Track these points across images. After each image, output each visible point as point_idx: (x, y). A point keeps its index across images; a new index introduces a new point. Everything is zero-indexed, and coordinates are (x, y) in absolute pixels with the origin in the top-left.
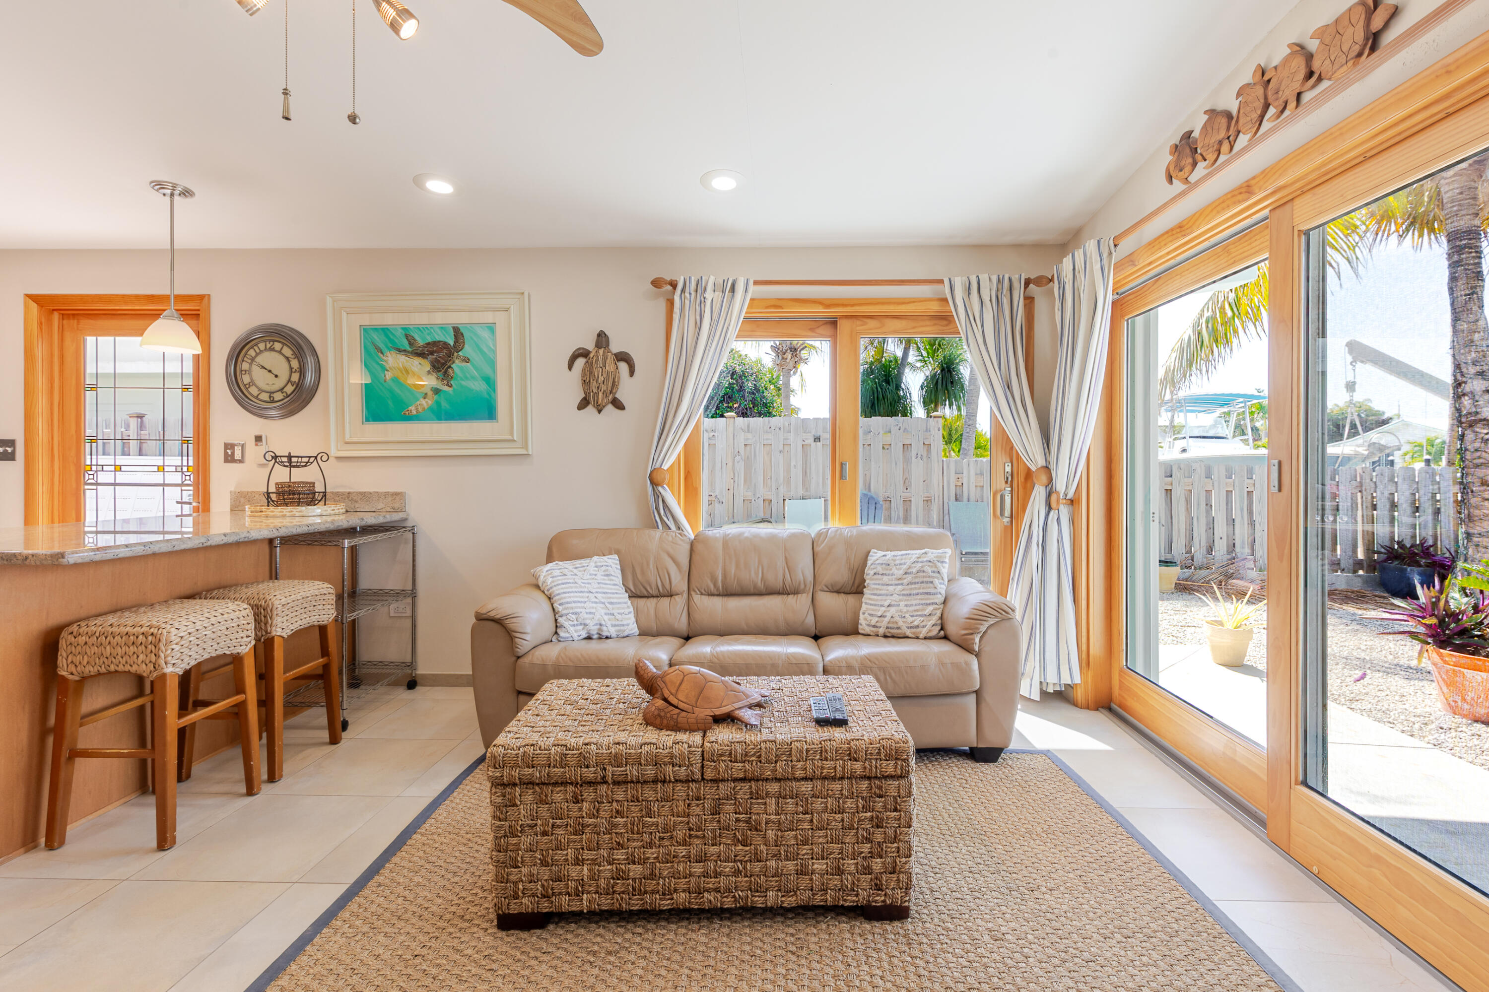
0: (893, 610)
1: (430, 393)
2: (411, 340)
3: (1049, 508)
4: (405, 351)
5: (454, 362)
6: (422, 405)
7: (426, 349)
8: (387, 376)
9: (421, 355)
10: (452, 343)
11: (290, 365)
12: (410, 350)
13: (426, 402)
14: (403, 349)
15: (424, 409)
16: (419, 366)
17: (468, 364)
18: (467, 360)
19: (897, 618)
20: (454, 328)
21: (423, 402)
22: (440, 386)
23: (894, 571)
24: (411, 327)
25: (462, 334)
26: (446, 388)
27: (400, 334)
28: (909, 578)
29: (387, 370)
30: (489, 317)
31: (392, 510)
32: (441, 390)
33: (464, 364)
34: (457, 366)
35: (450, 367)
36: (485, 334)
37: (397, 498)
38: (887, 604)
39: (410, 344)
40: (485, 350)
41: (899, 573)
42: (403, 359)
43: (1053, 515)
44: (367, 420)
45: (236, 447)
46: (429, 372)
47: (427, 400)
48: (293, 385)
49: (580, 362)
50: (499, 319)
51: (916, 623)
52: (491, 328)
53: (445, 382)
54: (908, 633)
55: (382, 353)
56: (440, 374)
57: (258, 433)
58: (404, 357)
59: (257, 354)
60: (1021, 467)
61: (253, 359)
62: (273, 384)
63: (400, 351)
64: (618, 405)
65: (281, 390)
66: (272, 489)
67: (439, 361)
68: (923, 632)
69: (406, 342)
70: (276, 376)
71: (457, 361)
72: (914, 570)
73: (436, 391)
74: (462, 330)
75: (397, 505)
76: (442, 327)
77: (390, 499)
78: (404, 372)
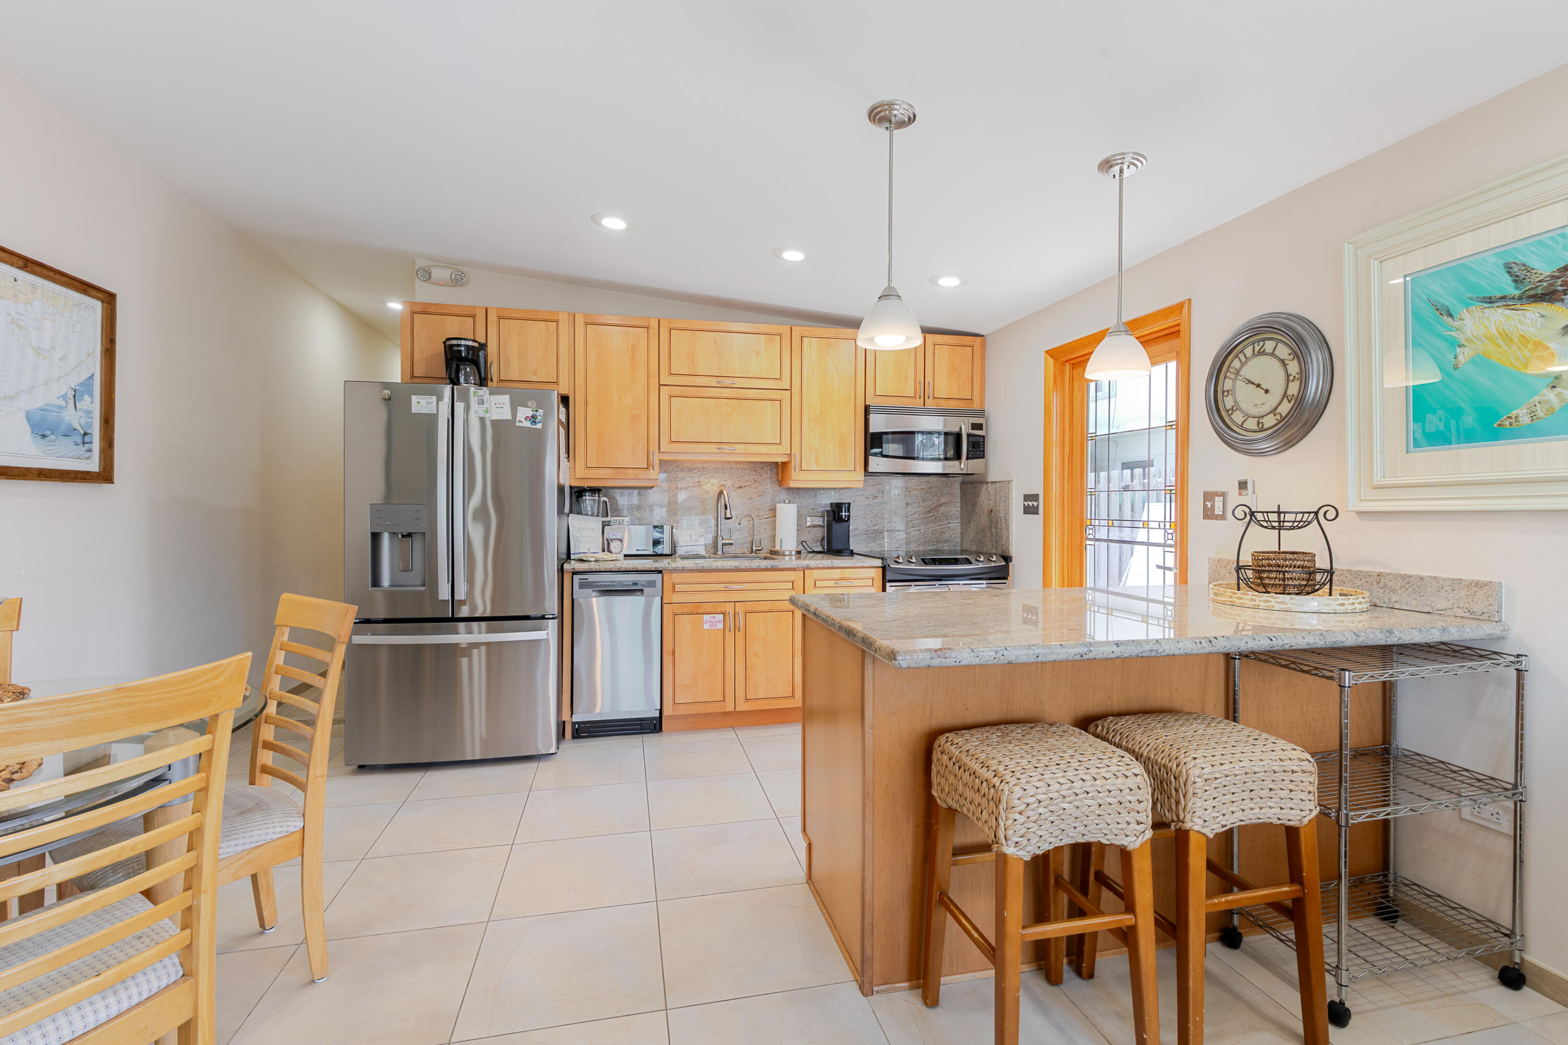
2: (1519, 274)
4: (1503, 298)
6: (1548, 401)
7: (1559, 281)
8: (1461, 357)
11: (1286, 371)
12: (1517, 293)
13: (1558, 395)
14: (1499, 295)
15: (1551, 411)
16: (1545, 321)
21: (1550, 395)
24: (1520, 245)
29: (1460, 346)
31: (1468, 615)
37: (1481, 593)
39: (1517, 280)
42: (1498, 316)
44: (1417, 444)
45: (1217, 498)
47: (1558, 390)
48: (1290, 402)
55: (1450, 315)
57: (1242, 478)
58: (1500, 311)
59: (1243, 364)
61: (1237, 373)
62: (1263, 404)
63: (1490, 301)
65: (1274, 411)
66: (1246, 559)
70: (1267, 391)
75: (1478, 608)
77: (1463, 593)
78: (1500, 342)
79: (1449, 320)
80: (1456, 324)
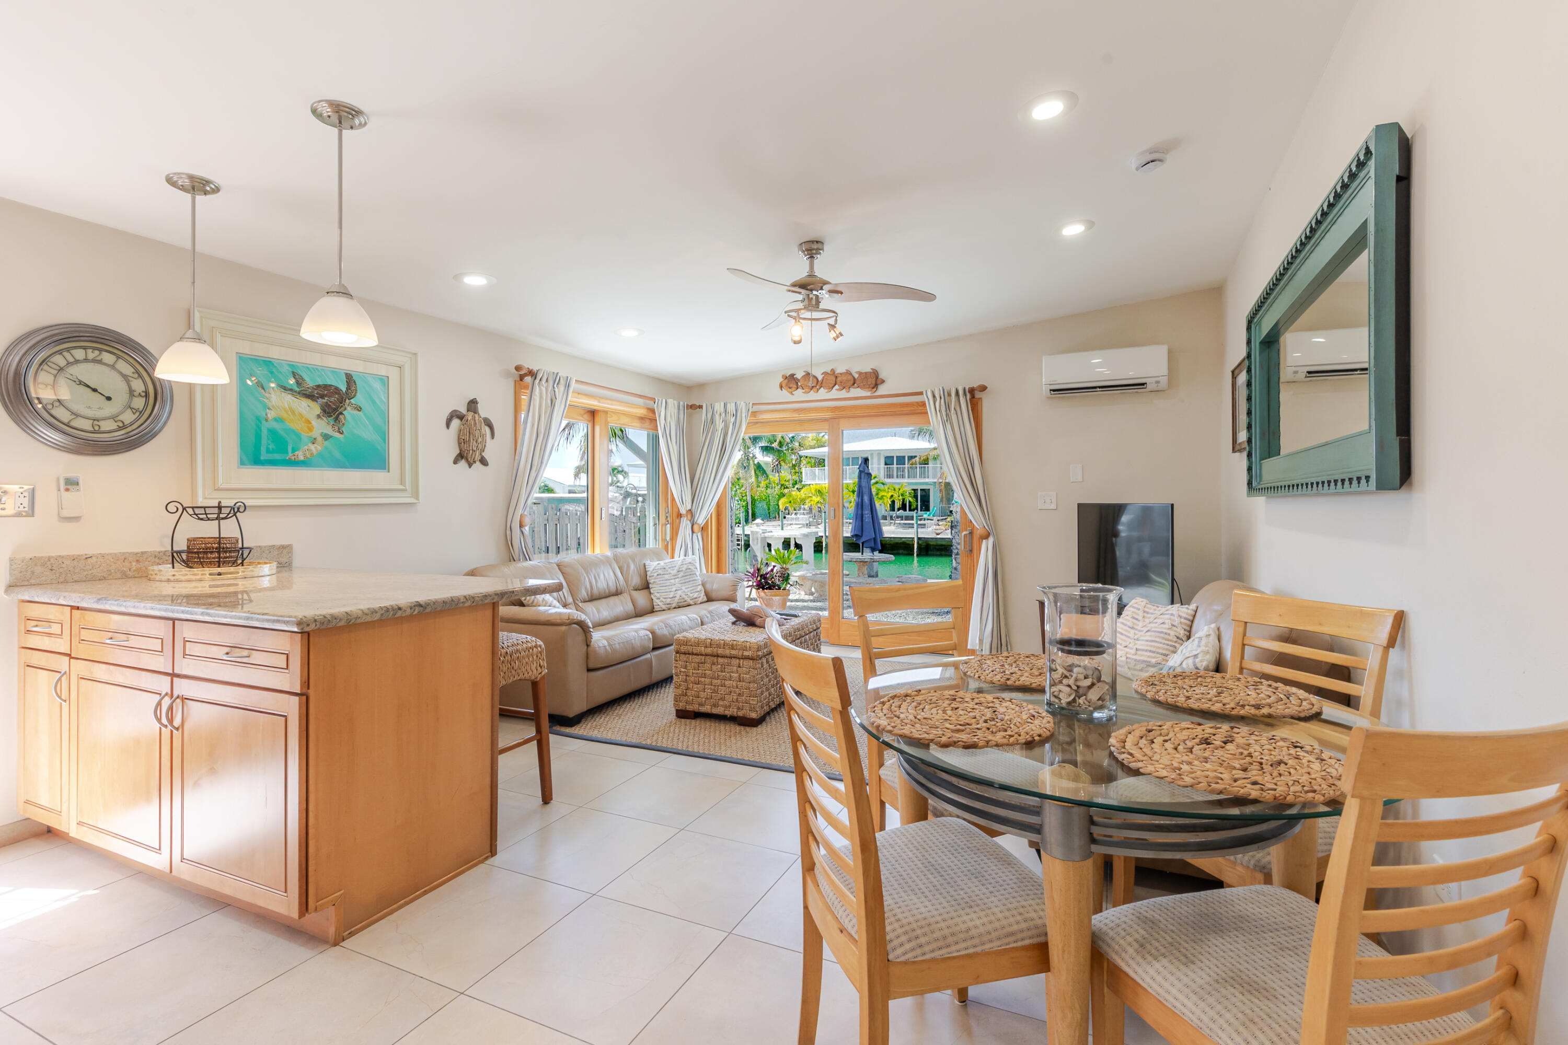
0: (679, 593)
1: (320, 439)
2: (299, 382)
3: (693, 532)
4: (291, 390)
5: (345, 409)
6: (311, 450)
7: (316, 392)
8: (269, 415)
9: (310, 397)
10: (344, 390)
11: (130, 387)
12: (298, 389)
13: (315, 448)
16: (310, 409)
17: (360, 413)
18: (359, 409)
19: (684, 596)
20: (346, 374)
21: (312, 447)
22: (329, 430)
23: (670, 571)
25: (355, 382)
26: (337, 435)
27: (286, 369)
28: (681, 574)
29: (269, 409)
30: (382, 370)
32: (331, 437)
33: (356, 412)
34: (348, 413)
35: (341, 413)
36: (377, 386)
37: (285, 551)
38: (674, 589)
40: (377, 401)
41: (674, 572)
42: (288, 398)
43: (695, 535)
44: (242, 463)
46: (319, 416)
47: (315, 445)
48: (134, 414)
49: (456, 423)
50: (393, 374)
51: (695, 596)
52: (385, 381)
53: (336, 428)
54: (691, 602)
55: (264, 389)
56: (331, 420)
57: (68, 474)
58: (290, 396)
59: (69, 364)
60: (675, 510)
61: (60, 370)
62: (100, 408)
63: (285, 388)
64: (484, 462)
65: (114, 418)
67: (330, 405)
68: (700, 600)
69: (292, 381)
70: (109, 399)
71: (349, 408)
72: (684, 569)
73: (326, 437)
74: (354, 378)
75: (284, 560)
76: (334, 372)
77: (276, 553)
78: (290, 413)
79: (263, 391)
80: (267, 395)
